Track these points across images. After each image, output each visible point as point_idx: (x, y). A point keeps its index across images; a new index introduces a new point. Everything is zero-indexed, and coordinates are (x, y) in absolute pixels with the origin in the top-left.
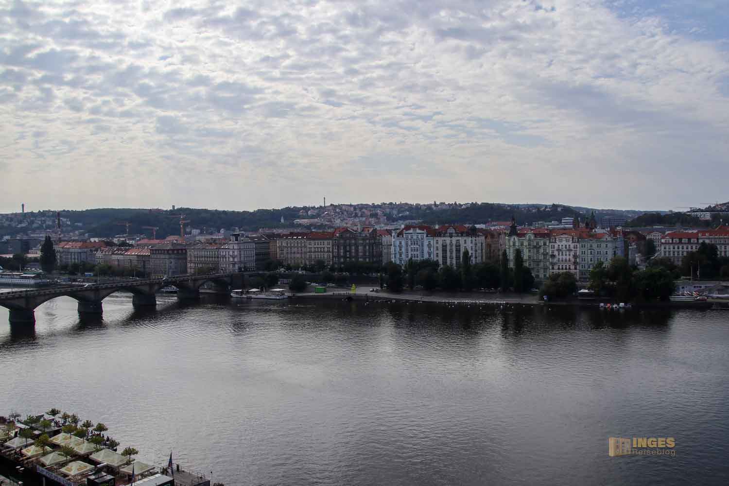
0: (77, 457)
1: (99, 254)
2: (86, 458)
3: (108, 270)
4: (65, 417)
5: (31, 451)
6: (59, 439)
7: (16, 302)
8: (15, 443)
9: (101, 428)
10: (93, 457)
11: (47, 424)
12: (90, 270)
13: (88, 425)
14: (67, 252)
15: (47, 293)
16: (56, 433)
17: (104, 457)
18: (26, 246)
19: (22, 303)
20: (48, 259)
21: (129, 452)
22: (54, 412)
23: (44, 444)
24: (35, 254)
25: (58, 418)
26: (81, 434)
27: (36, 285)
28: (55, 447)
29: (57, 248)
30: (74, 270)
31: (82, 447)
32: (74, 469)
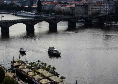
0: (45, 77)
1: (57, 7)
2: (48, 78)
3: (59, 13)
4: (42, 63)
5: (31, 74)
6: (40, 71)
7: (28, 23)
8: (26, 70)
9: (54, 68)
10: (50, 78)
11: (36, 65)
12: (54, 12)
13: (50, 67)
14: (45, 5)
15: (38, 20)
16: (39, 68)
17: (54, 79)
18: (32, 3)
19: (30, 23)
20: (39, 8)
21: (63, 78)
22: (39, 61)
23: (35, 72)
24: (35, 6)
25: (40, 63)
26: (47, 70)
27: (35, 17)
28: (39, 73)
29: (42, 4)
30: (48, 12)
31: (47, 74)
32: (44, 81)
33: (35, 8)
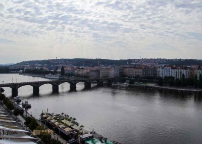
0: (68, 126)
1: (76, 71)
2: (70, 127)
3: (78, 76)
4: (65, 115)
5: (57, 123)
6: (64, 121)
8: (53, 121)
9: (75, 119)
10: (72, 127)
11: (61, 117)
12: (74, 75)
13: (71, 118)
14: (67, 70)
15: (62, 81)
16: (63, 119)
17: (75, 127)
18: (57, 68)
19: (55, 84)
20: (62, 73)
21: (82, 126)
22: (63, 114)
23: (60, 122)
24: (59, 70)
25: (64, 115)
26: (69, 120)
27: (60, 79)
28: (63, 123)
29: (65, 69)
30: (69, 75)
31: (70, 124)
32: (67, 129)
33: (59, 72)
